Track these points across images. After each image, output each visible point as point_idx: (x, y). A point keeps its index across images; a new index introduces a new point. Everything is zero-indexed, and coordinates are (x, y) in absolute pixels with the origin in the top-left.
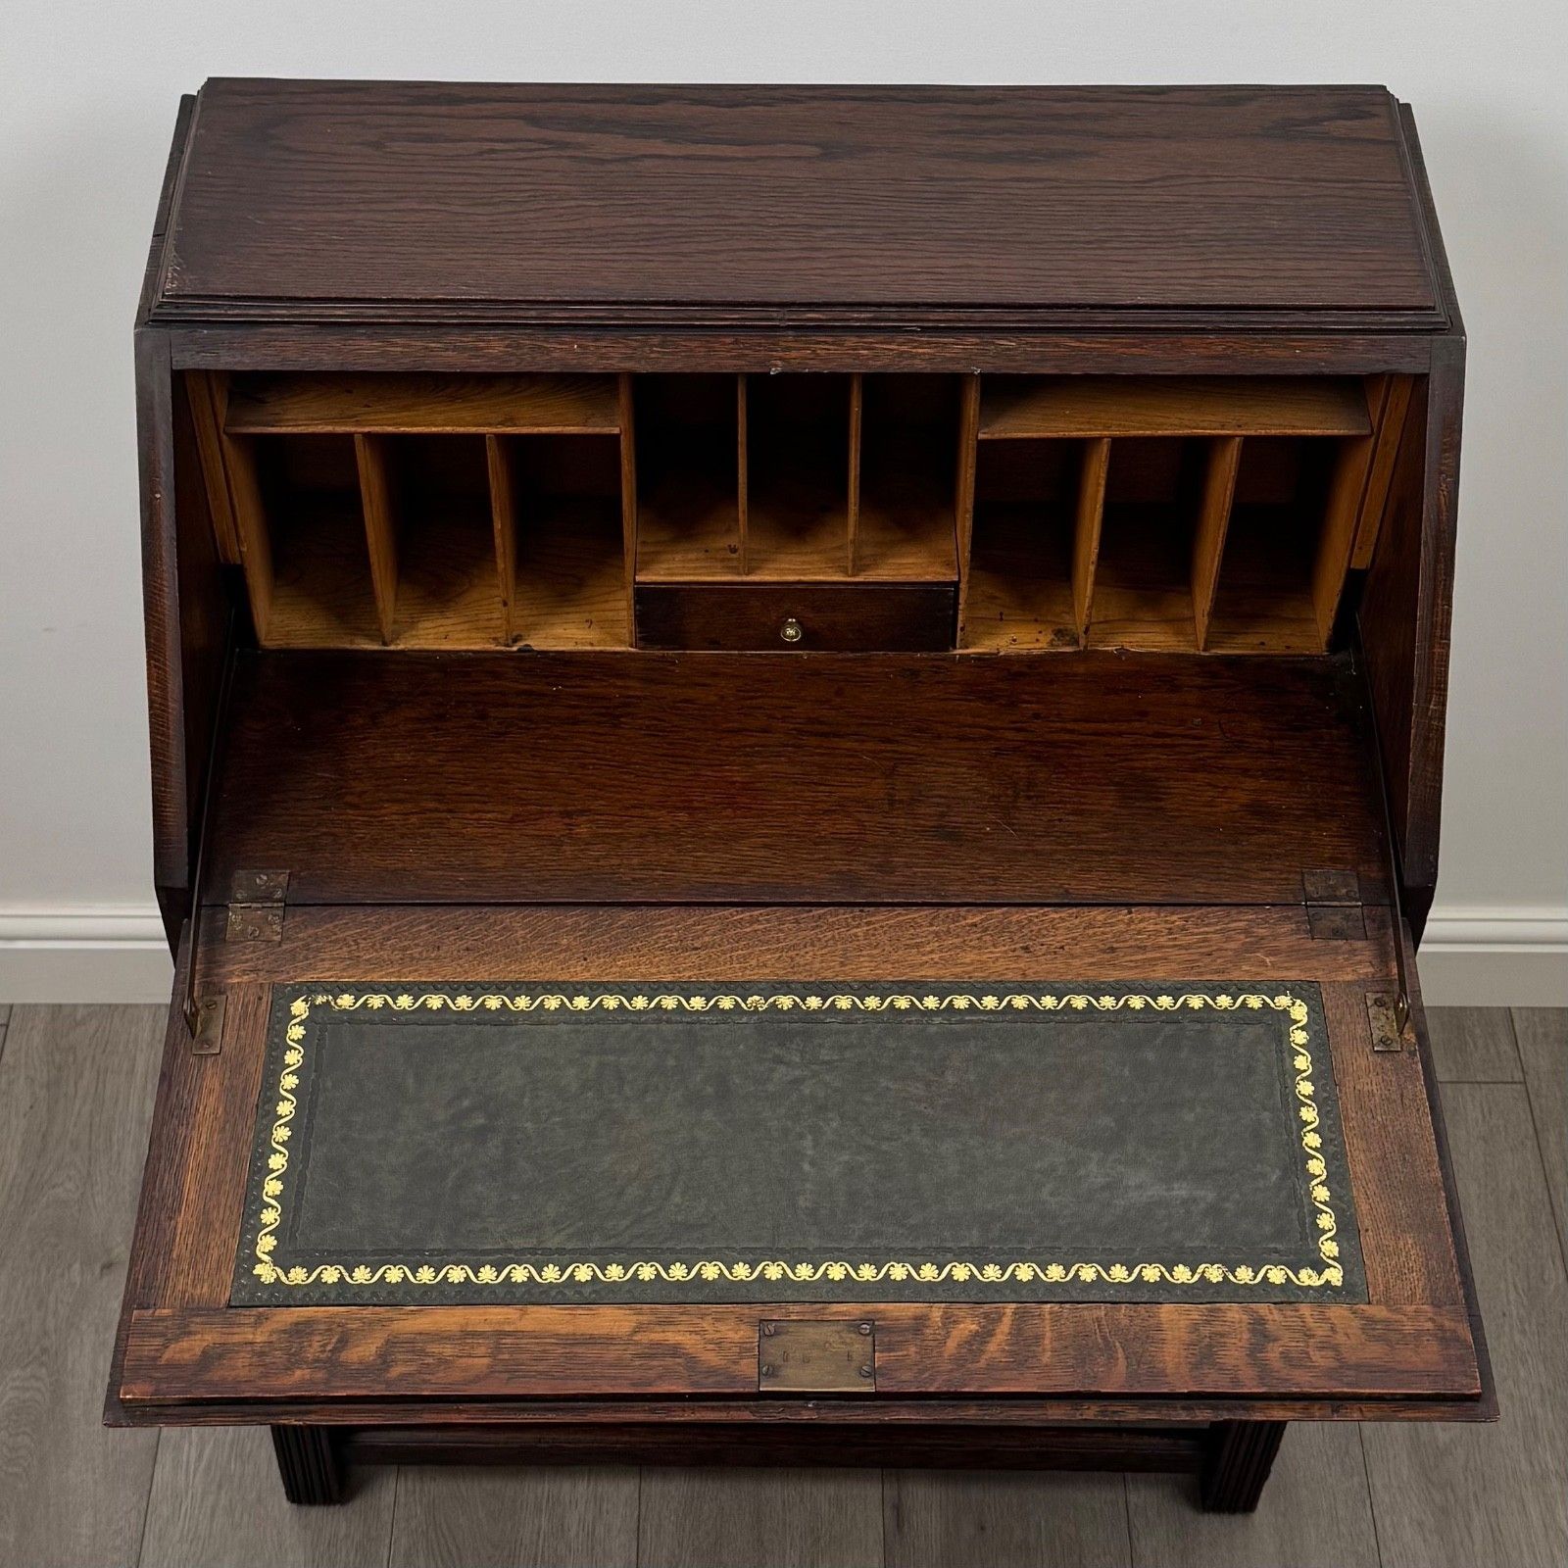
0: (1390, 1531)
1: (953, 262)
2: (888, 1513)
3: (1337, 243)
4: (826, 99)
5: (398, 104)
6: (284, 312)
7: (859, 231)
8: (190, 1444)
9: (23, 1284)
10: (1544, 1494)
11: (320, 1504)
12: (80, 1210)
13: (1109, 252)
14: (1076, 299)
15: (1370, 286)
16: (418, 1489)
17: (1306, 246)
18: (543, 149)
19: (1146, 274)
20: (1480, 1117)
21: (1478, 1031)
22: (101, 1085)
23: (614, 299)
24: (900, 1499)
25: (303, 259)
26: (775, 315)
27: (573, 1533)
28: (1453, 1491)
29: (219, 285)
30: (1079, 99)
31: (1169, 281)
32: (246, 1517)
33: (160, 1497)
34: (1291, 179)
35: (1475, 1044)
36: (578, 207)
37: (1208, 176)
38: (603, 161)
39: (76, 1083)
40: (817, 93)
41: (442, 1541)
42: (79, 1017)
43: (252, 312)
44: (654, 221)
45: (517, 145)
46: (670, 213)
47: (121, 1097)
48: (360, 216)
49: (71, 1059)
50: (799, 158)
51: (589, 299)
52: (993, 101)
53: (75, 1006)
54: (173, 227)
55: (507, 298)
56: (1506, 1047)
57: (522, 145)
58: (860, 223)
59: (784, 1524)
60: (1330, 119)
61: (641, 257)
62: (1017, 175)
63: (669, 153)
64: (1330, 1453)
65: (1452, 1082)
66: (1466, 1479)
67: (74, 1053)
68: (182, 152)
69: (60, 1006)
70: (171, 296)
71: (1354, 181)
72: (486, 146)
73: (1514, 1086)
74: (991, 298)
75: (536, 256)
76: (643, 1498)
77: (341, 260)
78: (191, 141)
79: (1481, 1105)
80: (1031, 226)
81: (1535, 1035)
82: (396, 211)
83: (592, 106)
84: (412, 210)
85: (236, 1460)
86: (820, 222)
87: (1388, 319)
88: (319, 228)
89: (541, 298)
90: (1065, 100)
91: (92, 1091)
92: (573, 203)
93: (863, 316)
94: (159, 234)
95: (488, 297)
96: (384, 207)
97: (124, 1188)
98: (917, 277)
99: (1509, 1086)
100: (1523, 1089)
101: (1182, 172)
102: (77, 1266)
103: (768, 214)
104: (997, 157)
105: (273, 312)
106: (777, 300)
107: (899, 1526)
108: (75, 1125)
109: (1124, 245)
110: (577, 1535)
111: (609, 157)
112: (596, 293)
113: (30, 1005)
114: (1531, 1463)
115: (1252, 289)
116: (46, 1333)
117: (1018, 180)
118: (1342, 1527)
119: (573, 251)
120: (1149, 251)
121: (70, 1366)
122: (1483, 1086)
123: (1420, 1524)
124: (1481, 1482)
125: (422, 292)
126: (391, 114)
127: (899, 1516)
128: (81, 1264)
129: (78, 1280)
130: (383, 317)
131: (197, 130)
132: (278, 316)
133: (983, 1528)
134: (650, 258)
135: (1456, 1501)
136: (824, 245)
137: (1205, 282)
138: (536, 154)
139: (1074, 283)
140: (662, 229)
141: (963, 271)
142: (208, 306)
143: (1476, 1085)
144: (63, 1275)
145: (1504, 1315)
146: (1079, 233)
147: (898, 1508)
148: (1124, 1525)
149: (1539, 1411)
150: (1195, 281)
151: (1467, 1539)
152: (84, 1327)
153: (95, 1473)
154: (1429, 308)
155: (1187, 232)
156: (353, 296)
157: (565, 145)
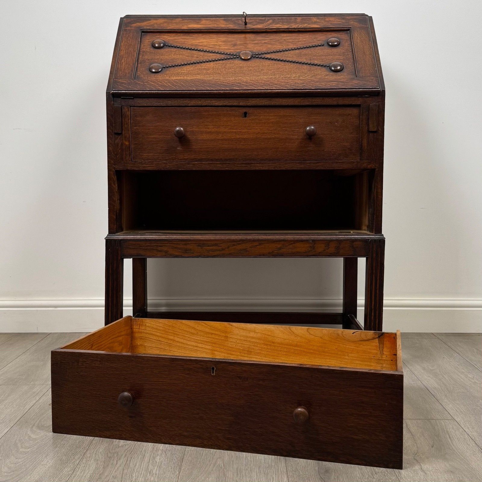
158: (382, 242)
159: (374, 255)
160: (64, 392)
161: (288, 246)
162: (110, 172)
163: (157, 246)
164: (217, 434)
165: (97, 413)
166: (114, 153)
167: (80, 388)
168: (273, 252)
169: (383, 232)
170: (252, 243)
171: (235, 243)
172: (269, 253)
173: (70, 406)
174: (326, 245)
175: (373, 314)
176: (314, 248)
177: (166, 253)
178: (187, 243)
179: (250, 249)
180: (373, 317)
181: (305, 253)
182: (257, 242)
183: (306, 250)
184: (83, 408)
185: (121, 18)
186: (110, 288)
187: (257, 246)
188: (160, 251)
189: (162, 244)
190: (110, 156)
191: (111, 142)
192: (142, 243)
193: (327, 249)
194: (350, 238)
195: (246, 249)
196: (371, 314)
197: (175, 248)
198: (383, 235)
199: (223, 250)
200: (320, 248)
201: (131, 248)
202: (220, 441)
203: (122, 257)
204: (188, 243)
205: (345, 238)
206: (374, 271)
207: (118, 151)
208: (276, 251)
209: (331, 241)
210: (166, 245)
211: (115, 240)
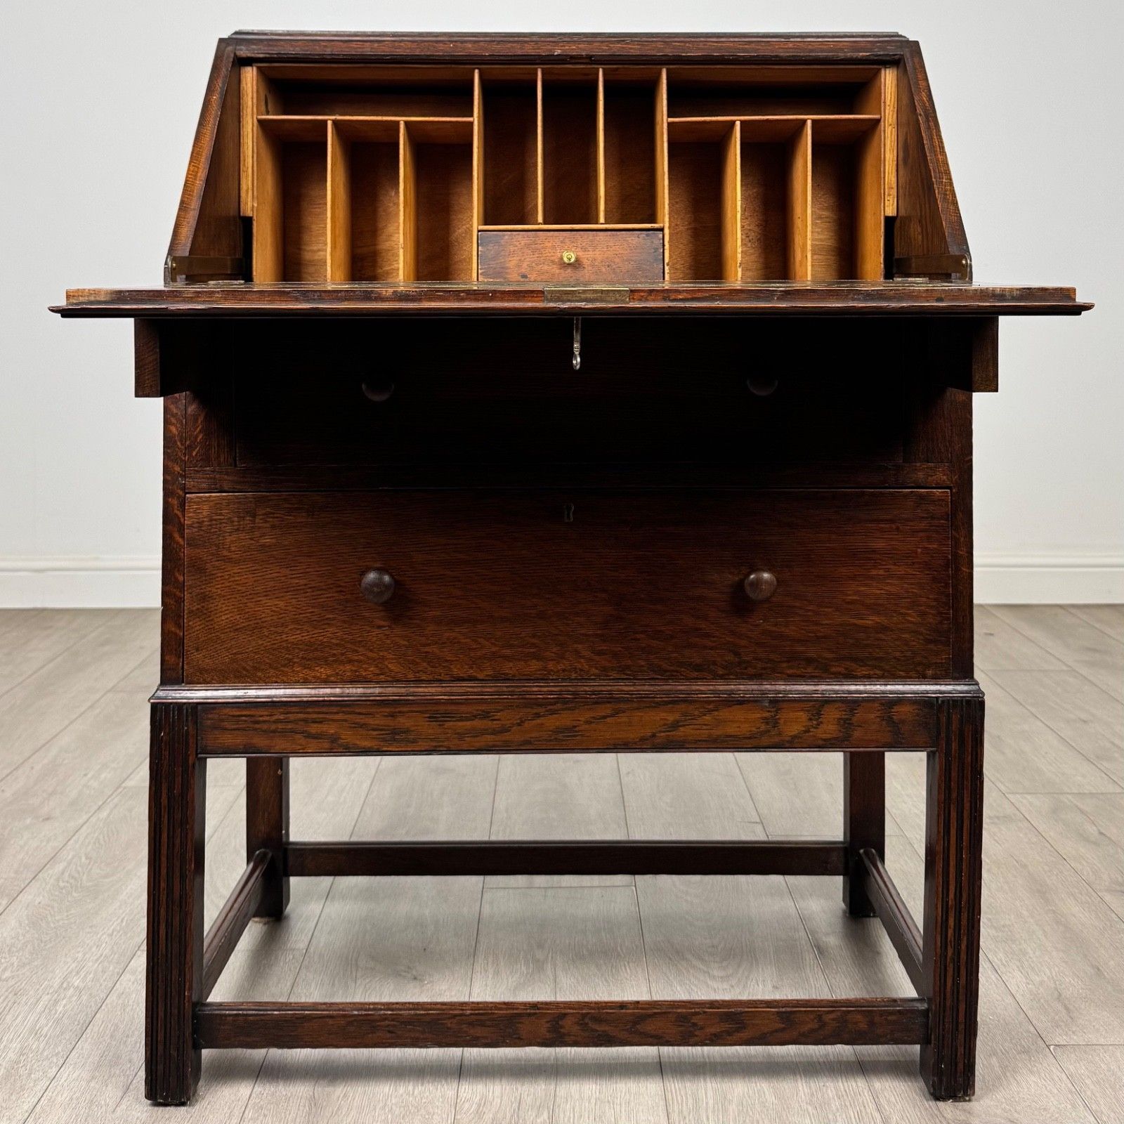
158: (974, 708)
159: (954, 746)
160: (217, 586)
161: (700, 717)
162: (170, 500)
163: (305, 720)
164: (576, 646)
165: (300, 627)
166: (182, 444)
167: (259, 574)
168: (654, 736)
169: (977, 675)
170: (590, 709)
171: (541, 710)
172: (643, 739)
173: (232, 619)
174: (812, 715)
175: (951, 922)
176: (777, 723)
177: (332, 742)
178: (397, 710)
179: (587, 726)
180: (950, 932)
181: (750, 738)
182: (608, 705)
183: (754, 729)
184: (263, 620)
185: (221, 40)
186: (164, 851)
187: (605, 717)
188: (316, 737)
189: (321, 716)
190: (169, 451)
191: (175, 411)
192: (262, 713)
193: (815, 728)
194: (883, 692)
195: (575, 727)
196: (947, 920)
197: (362, 726)
198: (977, 684)
199: (504, 730)
200: (795, 723)
201: (226, 729)
202: (582, 660)
203: (200, 756)
204: (402, 709)
205: (866, 692)
206: (954, 795)
207: (196, 437)
208: (664, 732)
209: (826, 702)
210: (336, 717)
211: (179, 706)
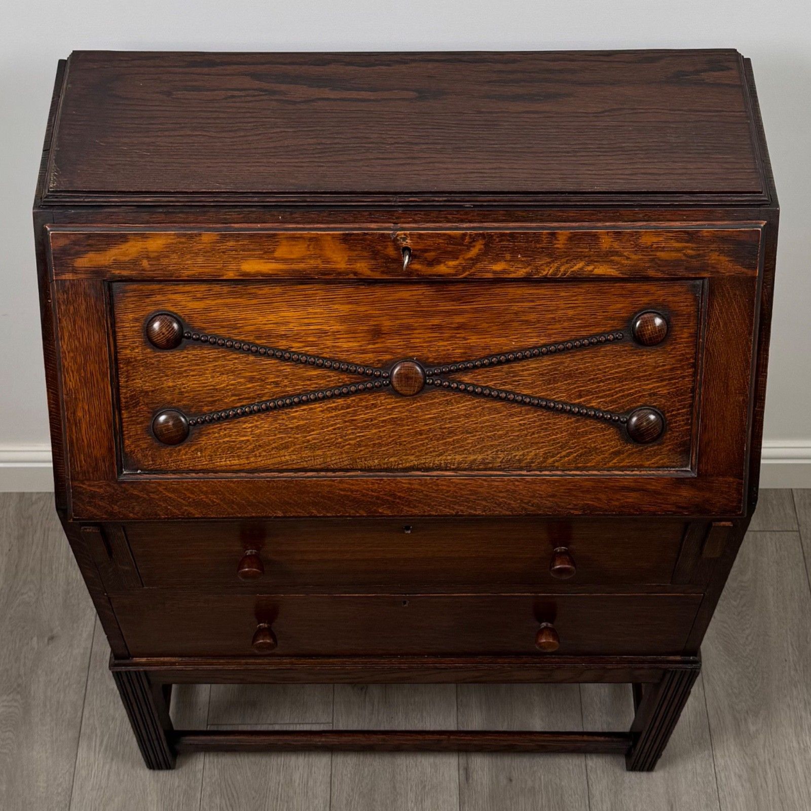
0: (724, 779)
1: (491, 166)
2: (461, 772)
3: (708, 151)
4: (421, 61)
5: (180, 67)
6: (116, 200)
7: (439, 147)
8: (96, 736)
9: (8, 648)
10: (805, 759)
11: (164, 769)
12: (36, 607)
13: (578, 158)
14: (562, 189)
15: (726, 179)
16: (215, 762)
17: (690, 153)
18: (261, 95)
19: (599, 172)
20: (775, 549)
21: (775, 502)
22: (46, 537)
23: (302, 191)
24: (468, 764)
25: (127, 167)
26: (391, 199)
27: (297, 784)
28: (757, 758)
29: (79, 185)
30: (563, 60)
31: (613, 177)
32: (126, 776)
33: (81, 765)
34: (682, 110)
35: (773, 509)
36: (281, 132)
37: (635, 109)
38: (295, 103)
39: (33, 536)
40: (417, 57)
41: (229, 789)
42: (34, 499)
43: (99, 200)
44: (324, 141)
45: (247, 92)
46: (331, 136)
47: (57, 544)
48: (159, 139)
49: (30, 523)
50: (404, 99)
51: (287, 191)
52: (514, 61)
53: (31, 493)
54: (54, 147)
55: (241, 191)
56: (790, 512)
57: (250, 92)
58: (440, 141)
59: (407, 779)
60: (705, 71)
61: (316, 164)
62: (527, 109)
63: (332, 97)
64: (693, 738)
65: (760, 531)
66: (764, 752)
67: (32, 520)
68: (59, 97)
69: (24, 493)
70: (53, 192)
71: (717, 111)
72: (230, 93)
73: (793, 533)
74: (513, 188)
75: (258, 164)
76: (333, 765)
77: (149, 167)
78: (64, 90)
79: (776, 544)
80: (536, 142)
81: (805, 504)
82: (178, 136)
83: (289, 67)
84: (189, 135)
85: (120, 745)
86: (417, 141)
87: (736, 199)
88: (135, 148)
89: (260, 191)
90: (554, 60)
91: (41, 541)
92: (278, 130)
93: (441, 199)
94: (46, 150)
95: (231, 190)
96: (172, 133)
97: (59, 595)
98: (472, 175)
99: (791, 533)
100: (798, 535)
101: (620, 106)
102: (35, 639)
103: (388, 136)
104: (516, 98)
105: (111, 200)
106: (392, 190)
107: (467, 779)
108: (33, 559)
109: (587, 154)
110: (299, 785)
111: (298, 100)
112: (291, 187)
113: (7, 493)
114: (799, 743)
115: (660, 182)
116: (20, 676)
117: (527, 112)
118: (698, 779)
119: (279, 160)
120: (601, 158)
121: (32, 694)
122: (777, 533)
123: (740, 777)
124: (772, 753)
125: (194, 188)
126: (176, 73)
127: (467, 773)
128: (38, 637)
129: (36, 647)
130: (172, 202)
131: (67, 84)
132: (114, 202)
133: (511, 780)
134: (322, 164)
135: (759, 763)
136: (420, 155)
137: (633, 177)
138: (257, 98)
139: (560, 178)
140: (328, 146)
141: (497, 171)
142: (74, 197)
143: (773, 533)
144: (28, 644)
145: (786, 661)
146: (563, 146)
147: (466, 770)
148: (585, 778)
149: (803, 714)
150: (627, 177)
151: (764, 785)
152: (40, 672)
153: (46, 753)
154: (759, 192)
155: (624, 145)
156: (154, 190)
157: (274, 93)
